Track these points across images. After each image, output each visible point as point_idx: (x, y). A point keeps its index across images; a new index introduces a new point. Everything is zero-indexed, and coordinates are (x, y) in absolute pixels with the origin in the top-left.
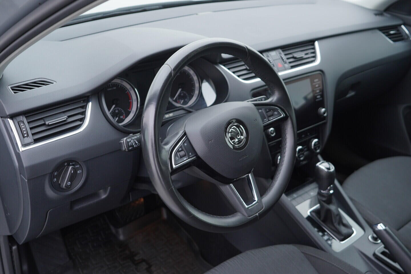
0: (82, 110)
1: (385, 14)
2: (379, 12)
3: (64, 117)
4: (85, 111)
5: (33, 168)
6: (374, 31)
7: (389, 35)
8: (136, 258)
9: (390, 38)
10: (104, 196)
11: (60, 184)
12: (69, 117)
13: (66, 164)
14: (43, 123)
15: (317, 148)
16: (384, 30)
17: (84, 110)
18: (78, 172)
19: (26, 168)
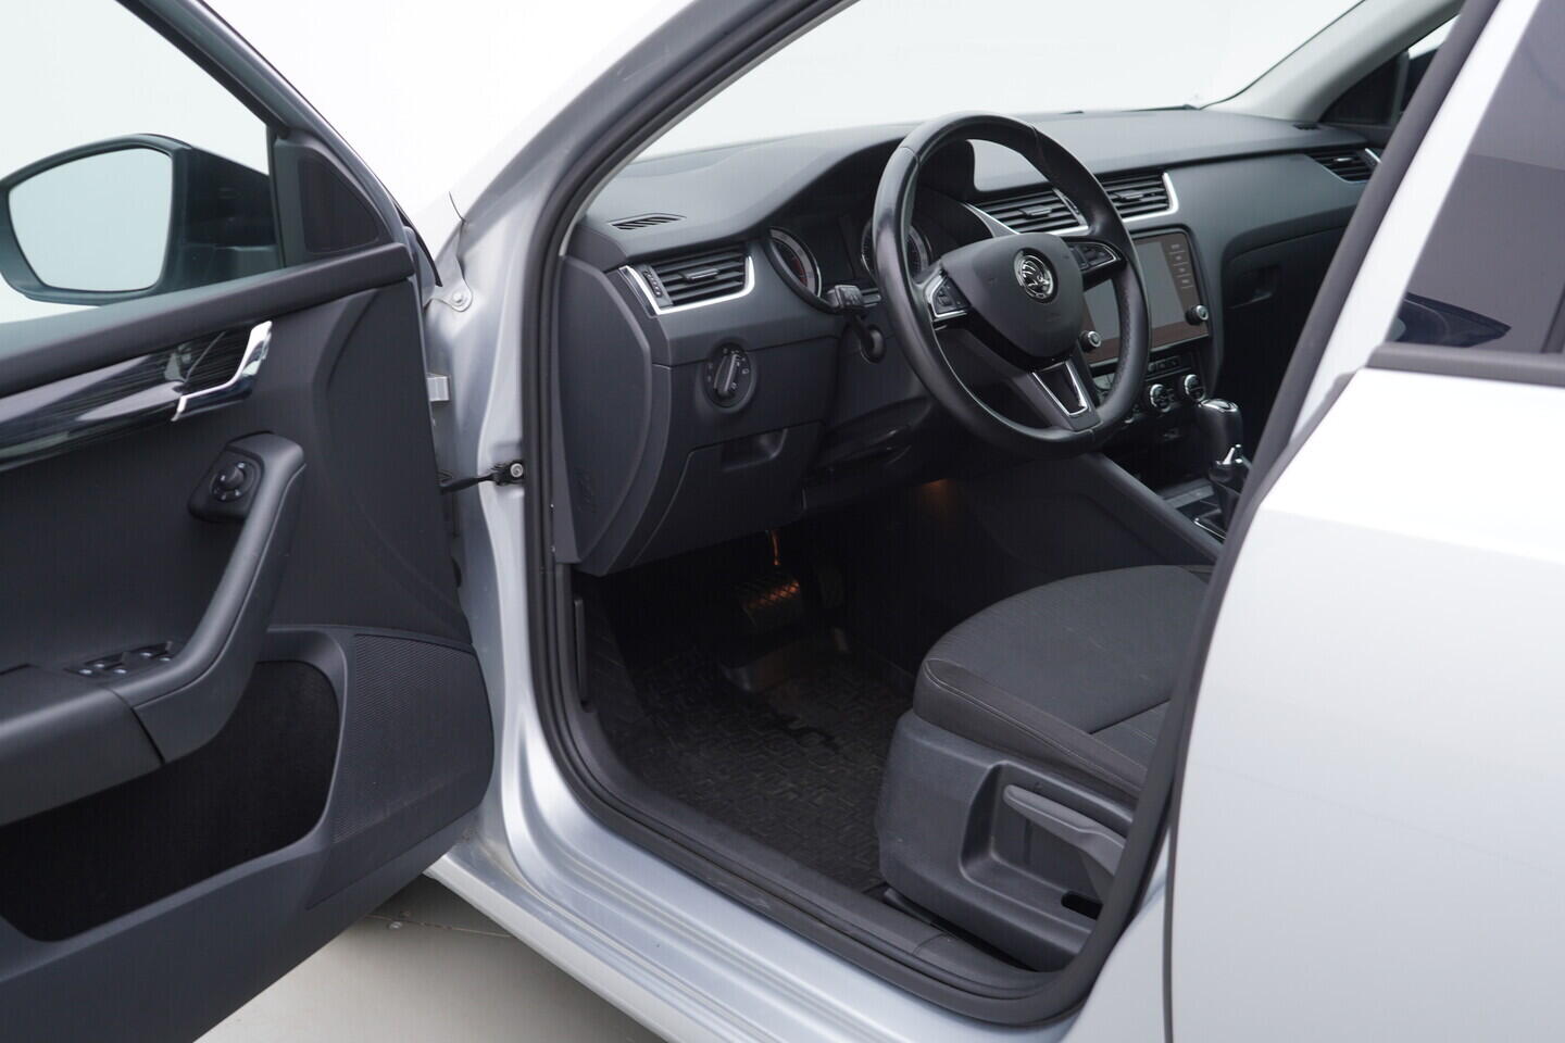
0: (738, 264)
1: (1321, 126)
2: (1303, 124)
3: (712, 271)
4: (744, 266)
5: (682, 344)
6: (1297, 156)
7: (1335, 167)
8: (794, 726)
9: (1338, 173)
10: (774, 455)
11: (717, 390)
12: (722, 272)
13: (725, 351)
14: (680, 277)
15: (1198, 393)
16: (1320, 154)
17: (741, 264)
18: (744, 372)
19: (672, 341)
